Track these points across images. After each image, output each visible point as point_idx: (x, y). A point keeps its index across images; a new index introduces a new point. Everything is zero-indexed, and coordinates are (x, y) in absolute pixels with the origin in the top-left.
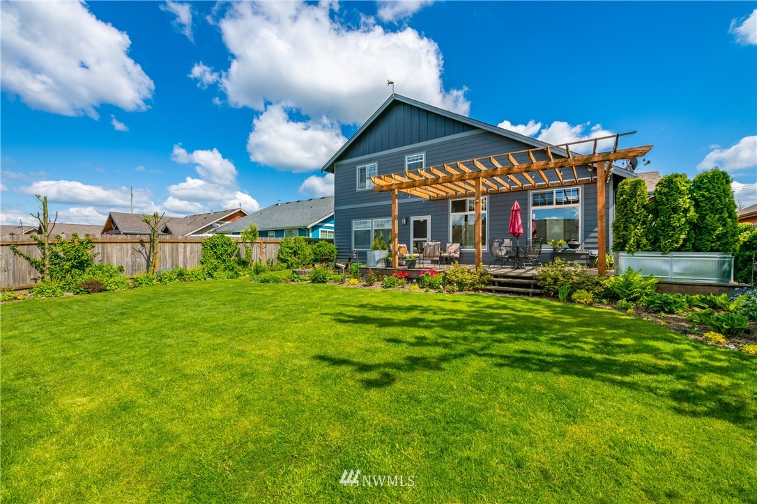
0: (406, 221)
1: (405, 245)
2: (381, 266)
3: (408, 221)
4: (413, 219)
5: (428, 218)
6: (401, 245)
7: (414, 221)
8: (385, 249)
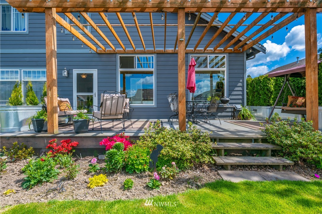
0: (68, 74)
1: (67, 99)
2: (27, 130)
3: (70, 74)
4: (75, 72)
5: (95, 72)
6: (63, 99)
7: (78, 74)
8: (36, 104)
